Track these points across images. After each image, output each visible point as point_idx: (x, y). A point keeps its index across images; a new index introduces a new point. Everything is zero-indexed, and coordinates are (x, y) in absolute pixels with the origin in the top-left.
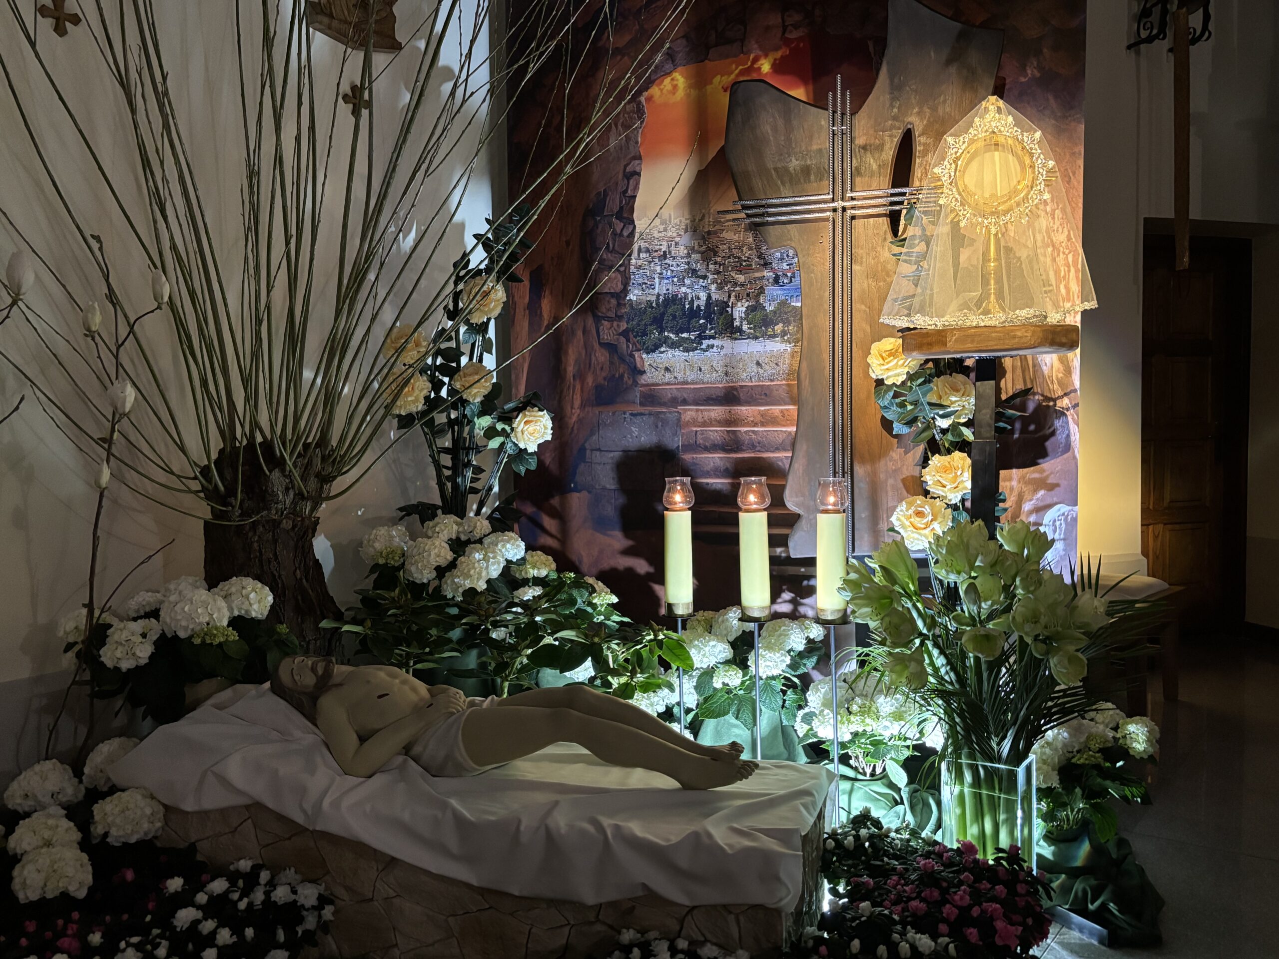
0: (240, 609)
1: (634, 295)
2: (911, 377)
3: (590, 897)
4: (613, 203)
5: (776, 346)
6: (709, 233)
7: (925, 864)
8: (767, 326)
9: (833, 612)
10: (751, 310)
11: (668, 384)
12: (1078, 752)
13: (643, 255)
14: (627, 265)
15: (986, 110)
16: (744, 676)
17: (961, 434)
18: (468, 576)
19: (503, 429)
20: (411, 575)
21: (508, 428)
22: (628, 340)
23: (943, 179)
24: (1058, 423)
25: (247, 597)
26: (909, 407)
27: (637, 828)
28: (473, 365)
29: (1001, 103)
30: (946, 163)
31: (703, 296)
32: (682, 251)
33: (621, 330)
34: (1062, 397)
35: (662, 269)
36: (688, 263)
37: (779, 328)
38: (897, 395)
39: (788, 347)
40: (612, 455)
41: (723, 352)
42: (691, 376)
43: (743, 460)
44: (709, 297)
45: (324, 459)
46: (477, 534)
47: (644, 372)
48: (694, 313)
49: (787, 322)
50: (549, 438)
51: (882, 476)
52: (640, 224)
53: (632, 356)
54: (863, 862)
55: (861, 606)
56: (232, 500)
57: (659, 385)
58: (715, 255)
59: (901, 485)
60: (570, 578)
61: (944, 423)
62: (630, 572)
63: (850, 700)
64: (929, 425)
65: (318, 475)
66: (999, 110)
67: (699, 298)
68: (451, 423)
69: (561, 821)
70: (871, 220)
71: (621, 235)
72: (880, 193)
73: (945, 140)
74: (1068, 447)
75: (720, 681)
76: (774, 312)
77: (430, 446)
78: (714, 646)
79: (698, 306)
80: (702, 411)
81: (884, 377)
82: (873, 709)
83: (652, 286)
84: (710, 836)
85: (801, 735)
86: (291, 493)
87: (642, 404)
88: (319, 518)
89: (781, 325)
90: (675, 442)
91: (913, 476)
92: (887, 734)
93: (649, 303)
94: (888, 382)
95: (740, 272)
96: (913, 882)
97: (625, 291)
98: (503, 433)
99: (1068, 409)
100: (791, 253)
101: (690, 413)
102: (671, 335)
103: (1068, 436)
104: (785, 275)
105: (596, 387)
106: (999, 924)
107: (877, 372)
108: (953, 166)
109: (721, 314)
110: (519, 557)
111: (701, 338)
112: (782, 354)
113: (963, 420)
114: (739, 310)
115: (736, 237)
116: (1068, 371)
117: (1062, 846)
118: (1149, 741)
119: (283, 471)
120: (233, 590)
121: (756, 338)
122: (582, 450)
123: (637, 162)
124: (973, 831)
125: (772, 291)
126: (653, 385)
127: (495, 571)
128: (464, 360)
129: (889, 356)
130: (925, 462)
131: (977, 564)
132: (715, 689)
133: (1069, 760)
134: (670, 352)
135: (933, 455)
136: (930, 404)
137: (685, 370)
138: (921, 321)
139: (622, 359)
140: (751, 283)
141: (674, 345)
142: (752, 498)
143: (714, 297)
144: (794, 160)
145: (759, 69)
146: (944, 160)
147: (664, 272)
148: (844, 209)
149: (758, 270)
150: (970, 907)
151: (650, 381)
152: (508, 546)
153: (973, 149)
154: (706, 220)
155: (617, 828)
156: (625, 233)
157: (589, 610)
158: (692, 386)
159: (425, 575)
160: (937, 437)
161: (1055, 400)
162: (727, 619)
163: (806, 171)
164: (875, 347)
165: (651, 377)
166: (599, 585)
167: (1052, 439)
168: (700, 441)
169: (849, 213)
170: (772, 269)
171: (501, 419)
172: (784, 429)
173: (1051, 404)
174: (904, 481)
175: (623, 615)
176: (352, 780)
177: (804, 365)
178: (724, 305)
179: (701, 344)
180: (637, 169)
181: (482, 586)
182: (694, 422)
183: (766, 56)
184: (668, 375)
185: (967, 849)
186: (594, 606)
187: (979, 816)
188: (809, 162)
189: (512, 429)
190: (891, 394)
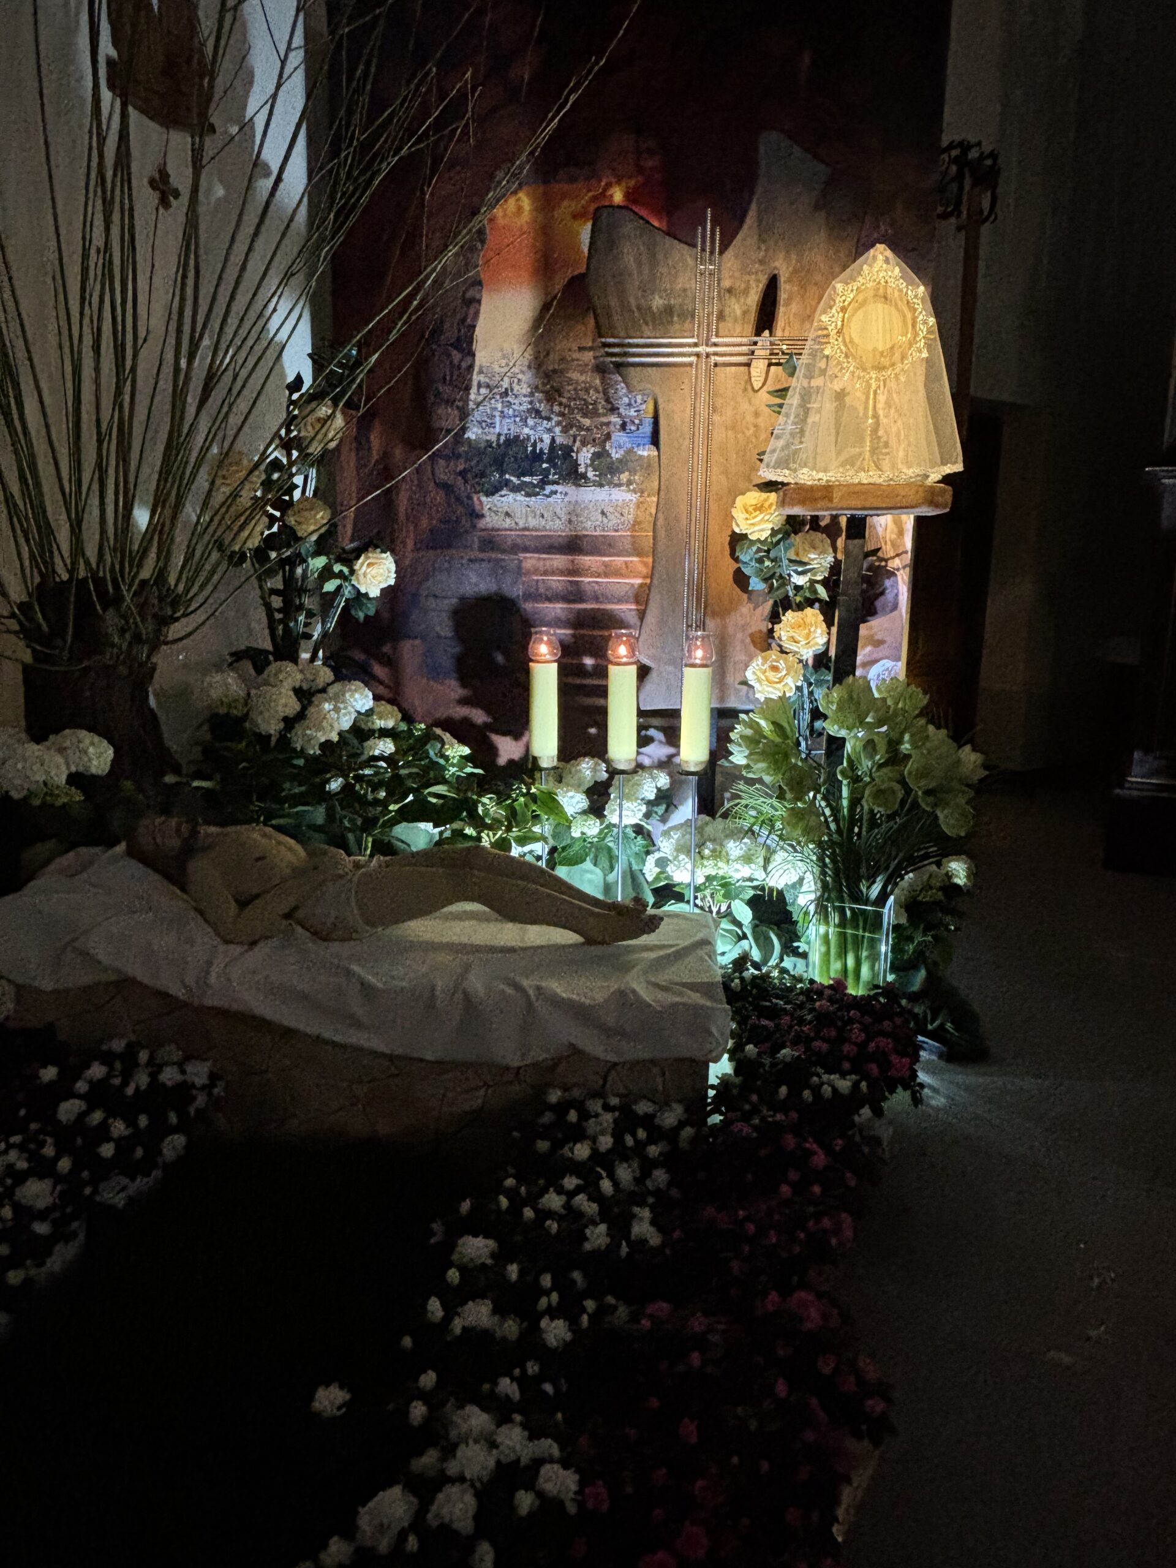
0: (77, 766)
1: (473, 434)
2: (774, 532)
3: (515, 1061)
4: (450, 333)
5: (621, 495)
6: (555, 371)
7: (821, 1006)
8: (613, 473)
9: (696, 764)
10: (596, 456)
11: (506, 530)
12: (921, 891)
13: (483, 391)
14: (466, 400)
15: (875, 258)
16: (601, 824)
17: (815, 592)
18: (319, 728)
19: (341, 571)
20: (257, 725)
21: (346, 570)
22: (466, 482)
23: (830, 328)
24: (888, 583)
25: (86, 752)
26: (767, 563)
27: (558, 987)
28: (307, 499)
29: (889, 253)
30: (834, 311)
31: (547, 438)
32: (526, 390)
33: (458, 469)
34: (893, 558)
35: (503, 407)
36: (531, 403)
37: (624, 477)
38: (759, 550)
39: (634, 497)
40: (446, 602)
41: (566, 499)
42: (533, 522)
43: (585, 610)
44: (553, 440)
45: (161, 599)
46: (320, 683)
47: (483, 516)
48: (537, 457)
49: (633, 472)
50: (392, 582)
51: (731, 630)
52: (483, 356)
53: (469, 498)
54: (750, 1003)
55: (757, 761)
56: (59, 642)
57: (498, 530)
58: (560, 396)
59: (748, 640)
60: (421, 730)
61: (800, 580)
62: (466, 721)
63: (701, 845)
64: (784, 581)
65: (155, 616)
66: (887, 261)
67: (541, 440)
68: (282, 562)
69: (476, 983)
70: (733, 368)
71: (459, 367)
72: (745, 340)
73: (834, 288)
74: (895, 607)
75: (579, 831)
76: (620, 461)
77: (261, 587)
78: (572, 797)
79: (541, 449)
80: (544, 559)
81: (749, 532)
82: (724, 853)
83: (492, 425)
84: (634, 991)
85: (650, 879)
86: (127, 636)
87: (482, 550)
88: (156, 664)
89: (627, 473)
90: (516, 591)
91: (760, 631)
92: (737, 876)
93: (489, 444)
94: (753, 537)
95: (585, 415)
96: (810, 1022)
97: (464, 430)
98: (341, 575)
99: (898, 570)
100: (639, 398)
101: (530, 560)
102: (512, 478)
103: (897, 595)
104: (633, 422)
105: (431, 531)
106: (894, 1059)
107: (742, 524)
108: (841, 315)
109: (565, 459)
110: (367, 708)
111: (543, 483)
112: (626, 504)
113: (819, 578)
114: (584, 456)
115: (583, 378)
116: (901, 533)
117: (902, 974)
118: (968, 877)
119: (118, 610)
120: (68, 743)
121: (601, 485)
122: (415, 595)
123: (478, 288)
124: (836, 966)
125: (618, 437)
126: (493, 529)
127: (346, 723)
128: (297, 494)
129: (755, 510)
130: (775, 617)
131: (869, 720)
132: (573, 838)
133: (914, 898)
134: (511, 497)
135: (785, 610)
136: (791, 561)
137: (527, 517)
138: (806, 476)
139: (458, 499)
140: (596, 427)
141: (515, 489)
142: (622, 650)
143: (559, 440)
144: (657, 297)
145: (611, 196)
146: (831, 308)
147: (506, 410)
148: (708, 355)
149: (605, 415)
150: (865, 1043)
151: (490, 526)
152: (357, 696)
153: (860, 298)
154: (551, 356)
155: (539, 988)
156: (464, 365)
157: (442, 761)
158: (534, 533)
159: (272, 727)
160: (791, 594)
161: (886, 561)
162: (580, 771)
163: (669, 310)
164: (740, 500)
165: (490, 521)
166: (447, 737)
167: (882, 599)
168: (542, 590)
169: (713, 359)
170: (620, 415)
171: (339, 560)
172: (627, 581)
173: (883, 564)
174: (752, 635)
175: (475, 767)
176: (234, 949)
177: (660, 515)
178: (568, 450)
179: (544, 489)
180: (478, 297)
181: (335, 738)
182: (536, 571)
183: (619, 183)
184: (508, 520)
185: (839, 986)
186: (447, 758)
187: (842, 953)
188: (672, 302)
189: (352, 572)
190: (754, 549)
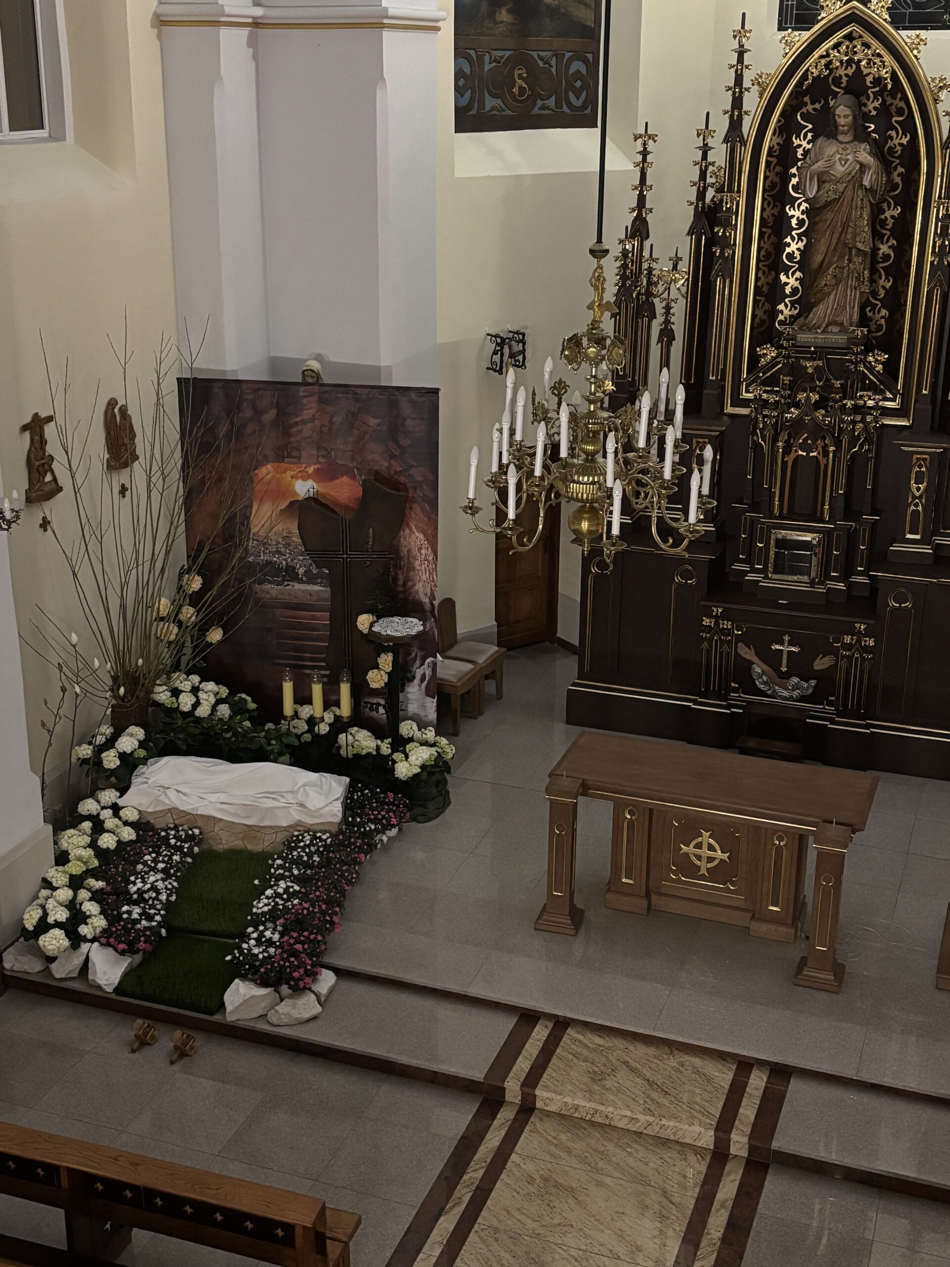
1: (250, 559)
5: (317, 588)
8: (314, 579)
10: (306, 572)
11: (268, 599)
14: (247, 545)
22: (248, 578)
31: (284, 563)
32: (273, 543)
36: (276, 548)
39: (323, 588)
41: (294, 588)
42: (279, 596)
43: (304, 635)
46: (198, 684)
47: (257, 593)
48: (280, 570)
50: (222, 637)
53: (251, 585)
57: (264, 599)
58: (289, 546)
76: (317, 573)
79: (282, 567)
80: (285, 612)
83: (259, 557)
89: (320, 579)
93: (259, 563)
95: (301, 555)
97: (246, 557)
101: (278, 612)
102: (269, 578)
106: (394, 819)
109: (293, 572)
112: (320, 590)
114: (301, 571)
121: (309, 583)
123: (251, 502)
126: (261, 598)
134: (269, 585)
137: (276, 594)
139: (246, 586)
143: (289, 564)
147: (265, 551)
148: (347, 558)
150: (385, 815)
156: (246, 532)
158: (280, 601)
165: (260, 595)
168: (284, 624)
178: (294, 568)
179: (283, 583)
180: (251, 505)
182: (281, 616)
183: (311, 466)
184: (268, 594)
